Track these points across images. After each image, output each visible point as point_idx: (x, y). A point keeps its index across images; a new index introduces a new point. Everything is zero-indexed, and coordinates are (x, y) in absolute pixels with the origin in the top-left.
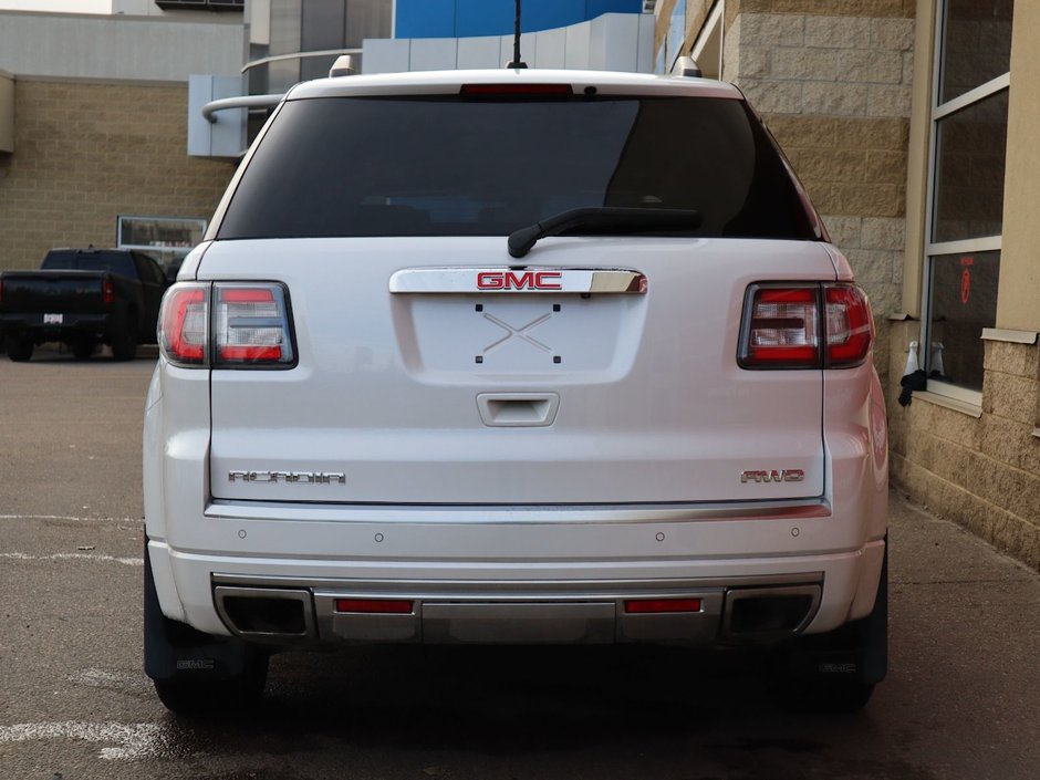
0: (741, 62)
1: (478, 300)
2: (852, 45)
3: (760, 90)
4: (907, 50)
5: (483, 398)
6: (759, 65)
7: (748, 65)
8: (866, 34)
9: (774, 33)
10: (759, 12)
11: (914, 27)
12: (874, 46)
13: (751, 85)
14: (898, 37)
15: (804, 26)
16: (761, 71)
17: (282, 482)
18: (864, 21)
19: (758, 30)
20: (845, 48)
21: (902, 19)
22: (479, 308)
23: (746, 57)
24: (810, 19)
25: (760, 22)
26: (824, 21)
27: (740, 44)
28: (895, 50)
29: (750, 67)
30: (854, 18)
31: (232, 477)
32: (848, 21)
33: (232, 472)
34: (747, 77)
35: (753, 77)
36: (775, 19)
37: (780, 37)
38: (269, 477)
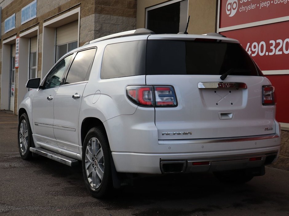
0: (95, 27)
1: (214, 90)
2: (121, 24)
3: (99, 34)
4: (134, 26)
5: (220, 113)
6: (99, 28)
7: (97, 27)
8: (125, 21)
9: (103, 19)
10: (99, 14)
11: (136, 20)
12: (127, 24)
13: (97, 33)
14: (132, 22)
15: (110, 18)
16: (100, 29)
17: (176, 135)
18: (124, 18)
19: (99, 18)
20: (120, 25)
21: (133, 18)
22: (215, 92)
23: (96, 25)
24: (112, 16)
25: (100, 16)
26: (115, 17)
27: (95, 22)
28: (132, 26)
29: (97, 28)
30: (122, 17)
31: (163, 134)
32: (120, 18)
33: (163, 133)
34: (96, 30)
35: (98, 31)
36: (103, 16)
37: (104, 20)
38: (173, 134)
